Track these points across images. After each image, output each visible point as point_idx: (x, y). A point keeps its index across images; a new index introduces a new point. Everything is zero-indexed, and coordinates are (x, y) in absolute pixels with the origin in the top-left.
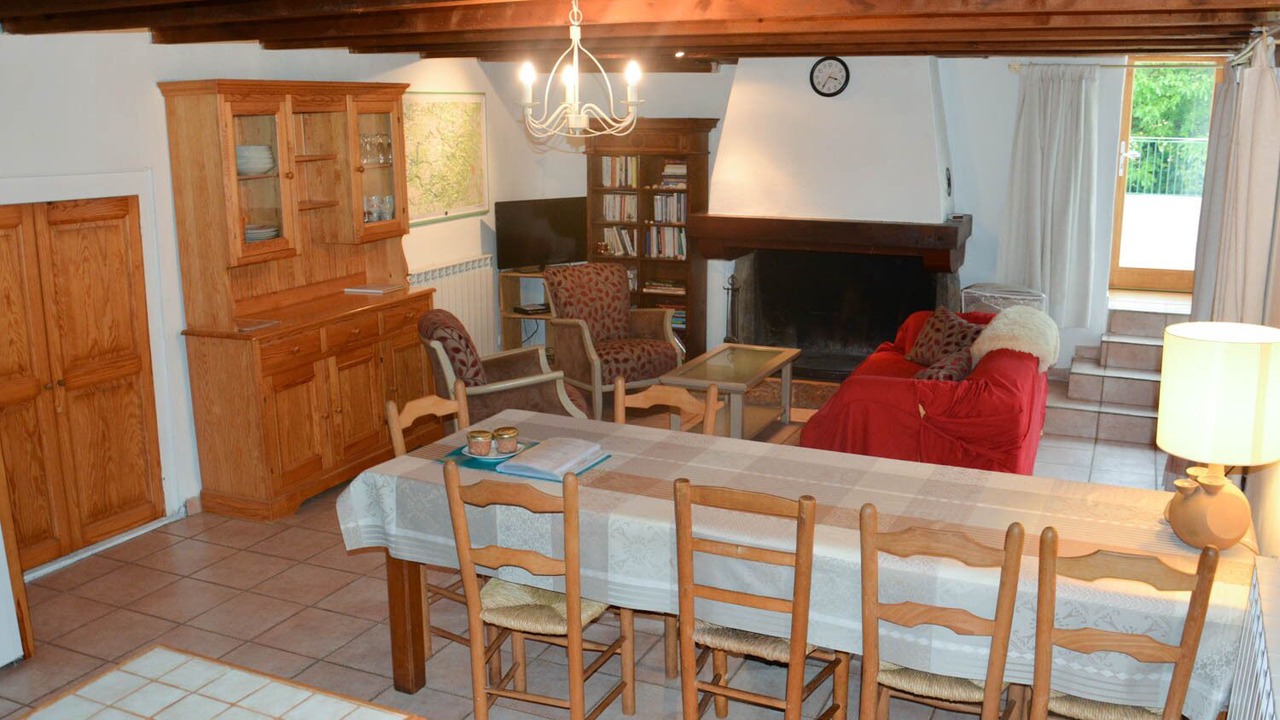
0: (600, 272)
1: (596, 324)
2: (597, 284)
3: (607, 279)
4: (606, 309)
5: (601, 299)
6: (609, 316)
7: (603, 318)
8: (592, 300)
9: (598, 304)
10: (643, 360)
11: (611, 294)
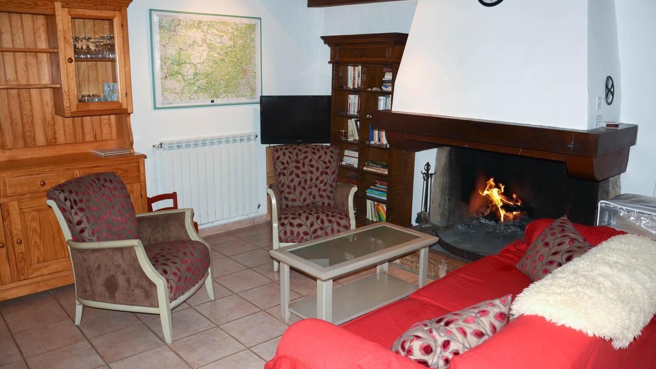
0: (316, 151)
1: (303, 191)
2: (311, 160)
3: (320, 157)
4: (314, 180)
5: (311, 172)
6: (316, 186)
7: (310, 187)
8: (304, 173)
9: (309, 176)
10: (316, 226)
11: (321, 169)
